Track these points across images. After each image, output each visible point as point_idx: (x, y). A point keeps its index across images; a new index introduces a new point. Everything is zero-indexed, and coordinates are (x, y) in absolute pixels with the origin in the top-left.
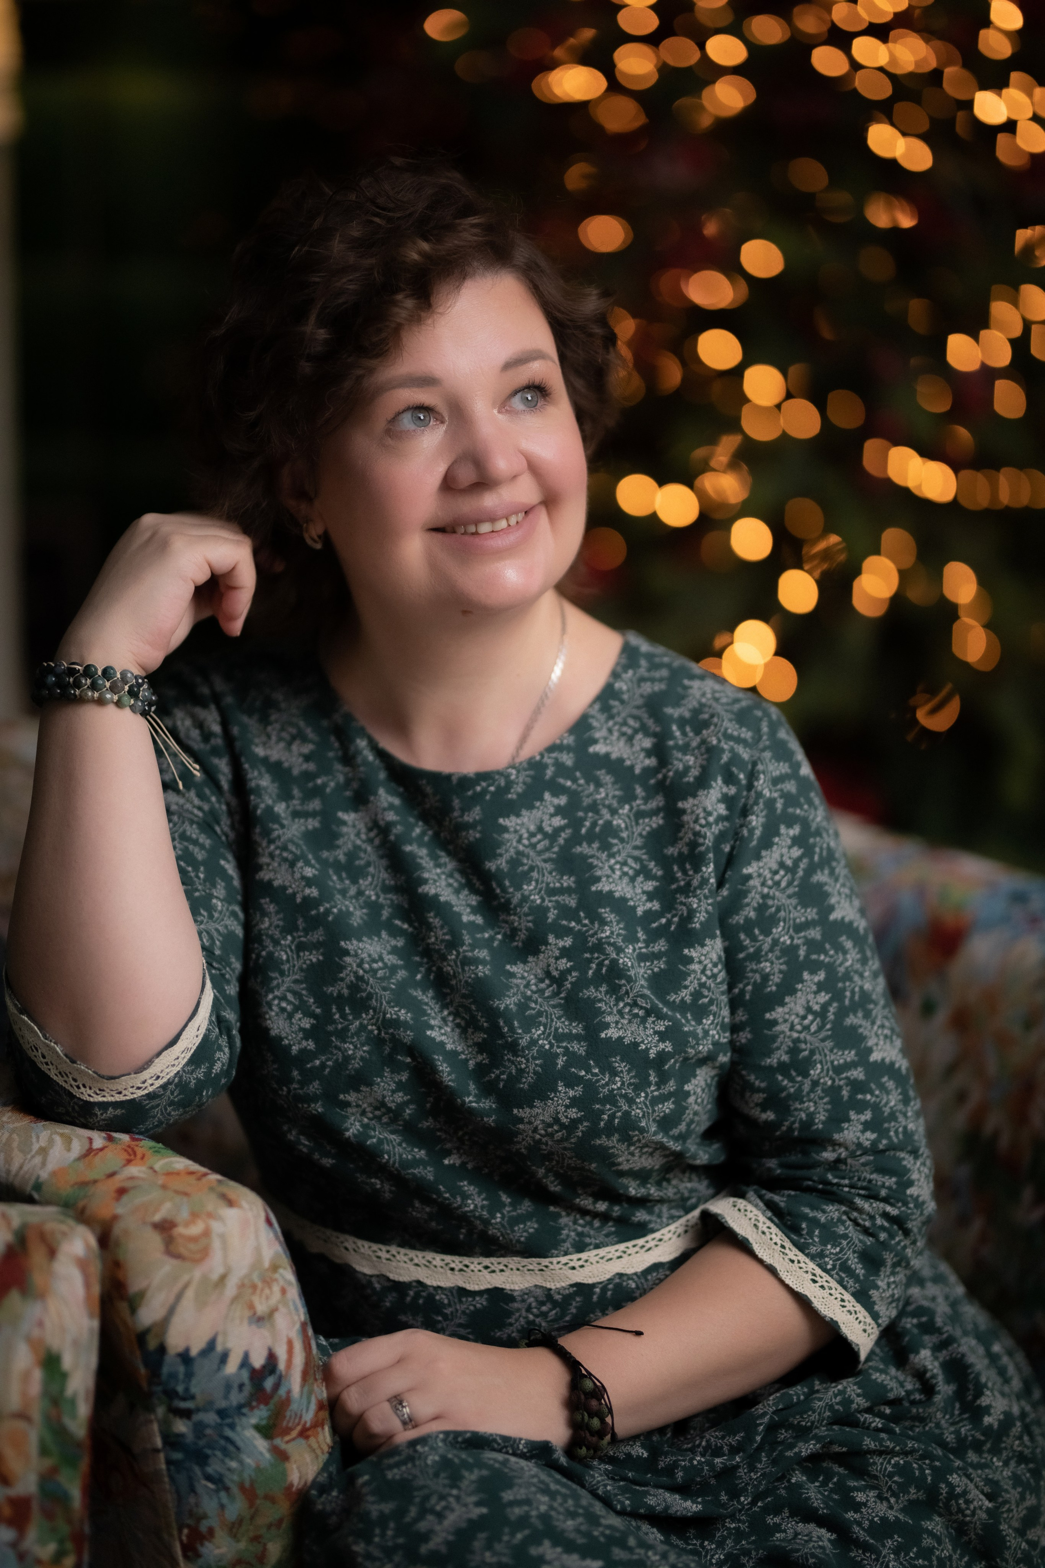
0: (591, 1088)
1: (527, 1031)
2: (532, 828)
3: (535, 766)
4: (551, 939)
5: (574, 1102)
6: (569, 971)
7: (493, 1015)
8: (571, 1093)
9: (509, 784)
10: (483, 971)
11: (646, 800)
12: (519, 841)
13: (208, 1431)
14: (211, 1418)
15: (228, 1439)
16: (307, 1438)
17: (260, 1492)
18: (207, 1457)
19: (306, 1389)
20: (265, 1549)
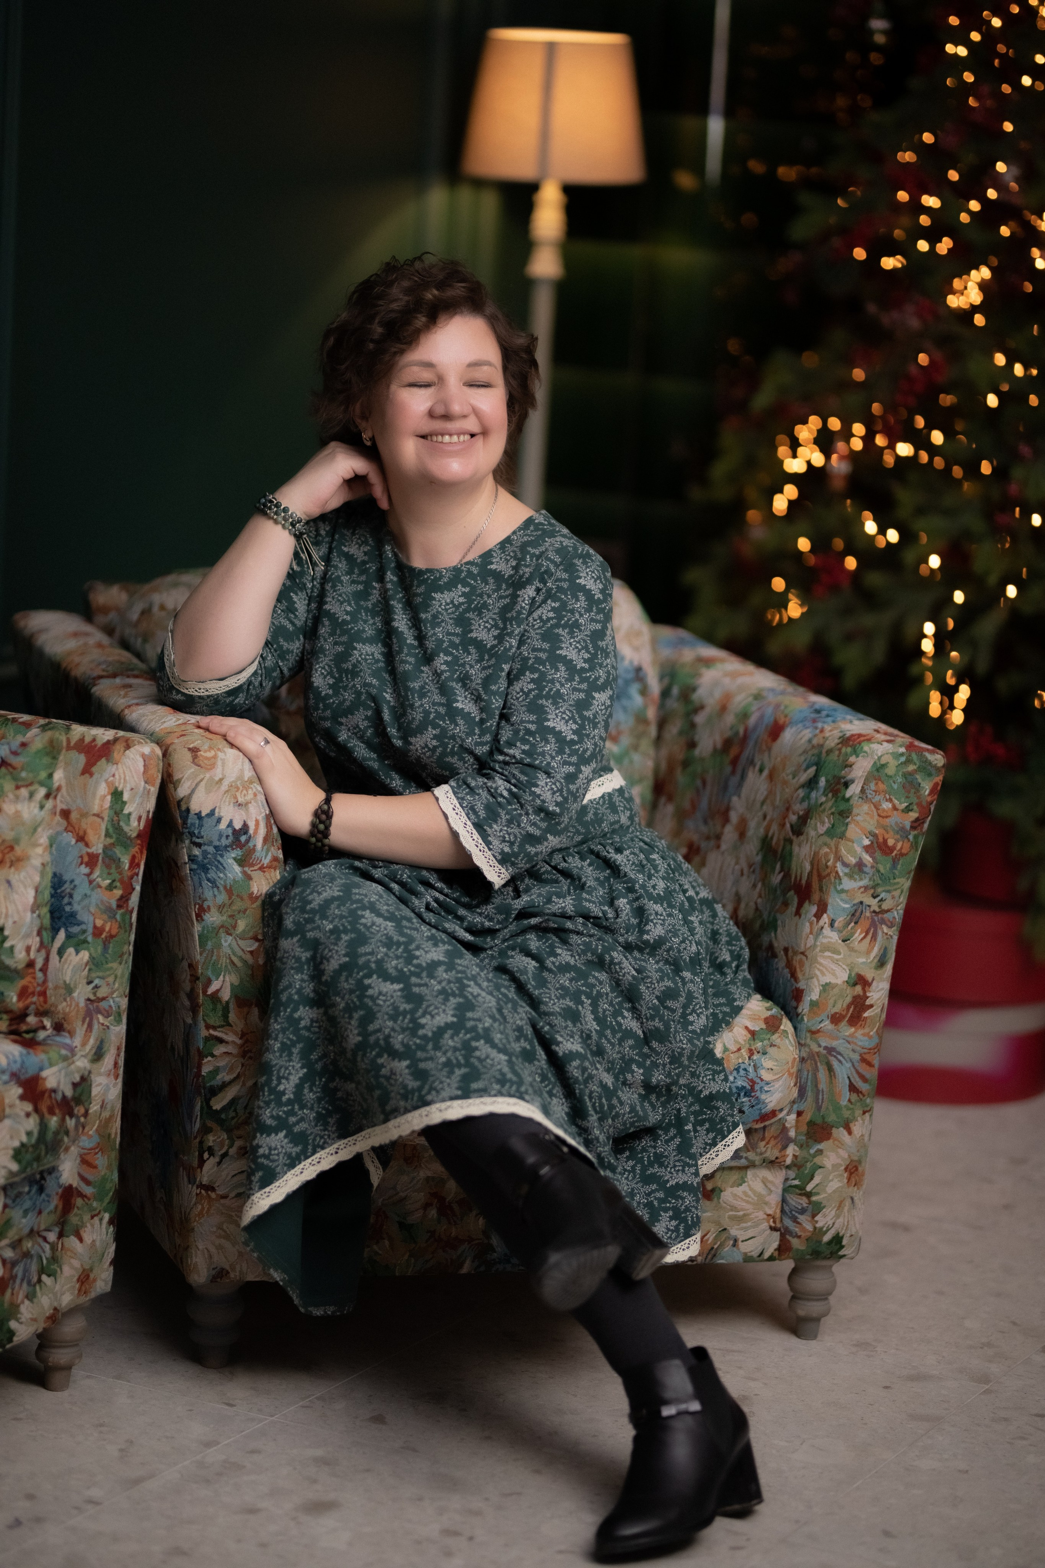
0: (444, 731)
1: (420, 699)
2: (448, 601)
3: (456, 570)
4: (442, 655)
5: (435, 737)
6: (446, 671)
7: (407, 689)
8: (434, 732)
9: (441, 577)
10: (408, 667)
11: (505, 590)
12: (440, 606)
13: (209, 856)
14: (211, 849)
15: (219, 862)
16: (264, 872)
17: (235, 893)
18: (208, 869)
19: (265, 847)
20: (236, 923)
